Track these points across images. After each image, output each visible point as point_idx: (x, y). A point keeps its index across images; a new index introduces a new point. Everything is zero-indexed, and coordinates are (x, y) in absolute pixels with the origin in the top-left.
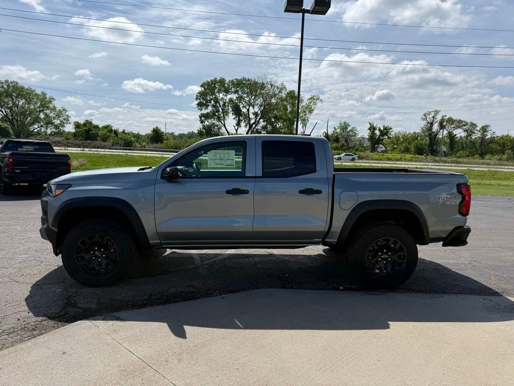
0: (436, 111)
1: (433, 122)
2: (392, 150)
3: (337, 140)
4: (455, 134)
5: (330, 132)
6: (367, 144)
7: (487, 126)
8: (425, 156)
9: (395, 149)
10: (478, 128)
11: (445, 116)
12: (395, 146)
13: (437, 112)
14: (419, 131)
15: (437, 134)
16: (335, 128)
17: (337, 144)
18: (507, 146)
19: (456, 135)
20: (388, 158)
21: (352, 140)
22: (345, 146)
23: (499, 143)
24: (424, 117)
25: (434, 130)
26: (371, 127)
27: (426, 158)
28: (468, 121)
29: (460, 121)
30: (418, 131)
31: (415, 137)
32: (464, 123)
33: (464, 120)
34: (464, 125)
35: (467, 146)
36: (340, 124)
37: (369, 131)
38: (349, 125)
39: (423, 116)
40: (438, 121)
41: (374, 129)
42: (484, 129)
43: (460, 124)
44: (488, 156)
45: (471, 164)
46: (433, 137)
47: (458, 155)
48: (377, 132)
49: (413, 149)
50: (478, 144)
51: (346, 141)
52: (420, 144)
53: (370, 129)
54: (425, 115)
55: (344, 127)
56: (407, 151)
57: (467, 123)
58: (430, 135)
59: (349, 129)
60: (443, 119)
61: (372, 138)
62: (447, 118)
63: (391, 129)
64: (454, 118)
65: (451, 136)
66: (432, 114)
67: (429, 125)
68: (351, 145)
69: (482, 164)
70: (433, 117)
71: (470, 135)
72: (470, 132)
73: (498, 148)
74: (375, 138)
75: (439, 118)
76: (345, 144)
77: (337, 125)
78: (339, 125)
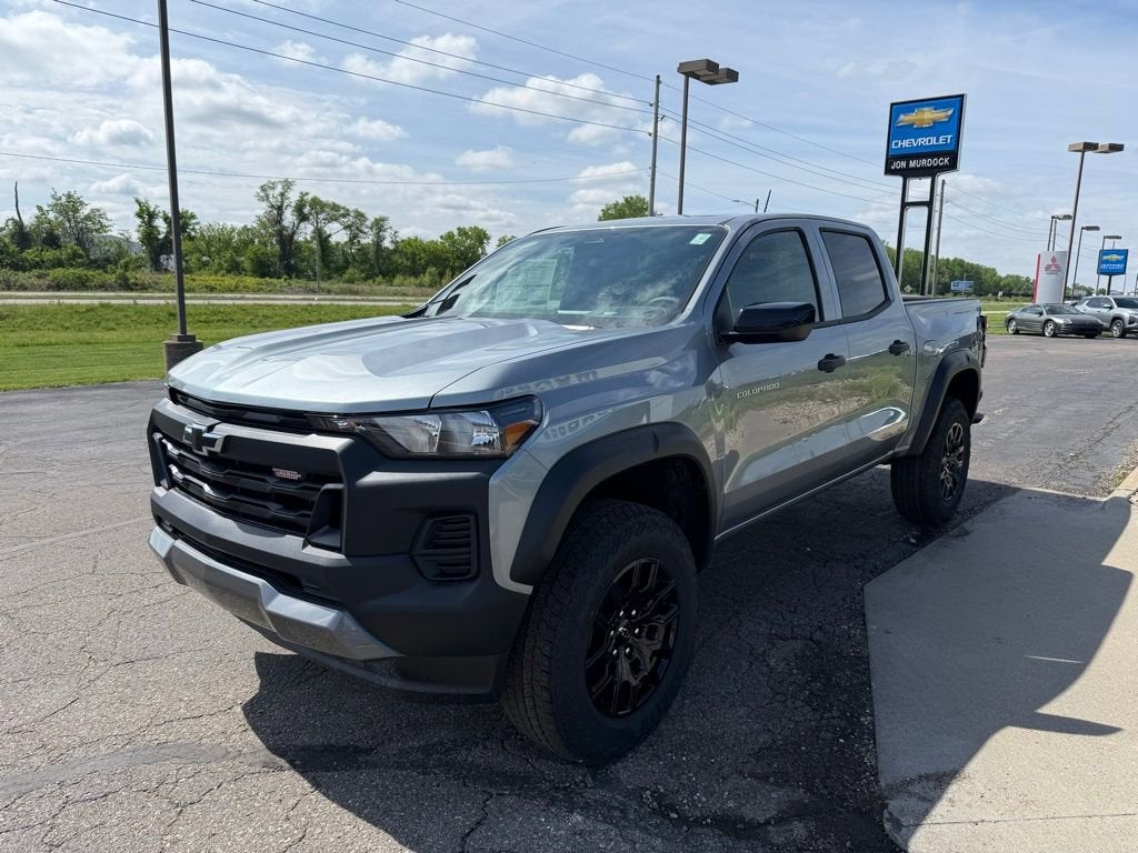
0: (286, 181)
1: (282, 206)
2: (200, 269)
3: (52, 240)
4: (328, 233)
5: (28, 219)
6: (139, 251)
7: (383, 219)
8: (285, 280)
9: (206, 264)
10: (368, 223)
11: (307, 194)
12: (205, 258)
13: (288, 185)
14: (255, 225)
15: (294, 233)
16: (40, 208)
17: (58, 253)
18: (420, 259)
19: (330, 236)
20: (207, 287)
21: (96, 240)
22: (80, 256)
23: (406, 254)
24: (262, 194)
25: (285, 223)
26: (141, 210)
27: (289, 285)
28: (351, 208)
29: (335, 207)
30: (252, 223)
31: (247, 239)
32: (342, 212)
33: (342, 205)
34: (344, 216)
35: (354, 260)
36: (53, 197)
37: (139, 221)
38: (82, 203)
39: (259, 191)
40: (293, 204)
41: (152, 216)
42: (379, 225)
43: (336, 212)
44: (398, 279)
45: (375, 294)
46: (286, 240)
47: (346, 276)
48: (161, 224)
49: (247, 265)
50: (371, 255)
51: (80, 242)
52: (263, 254)
53: (139, 215)
54: (263, 188)
55: (70, 206)
56: (235, 268)
57: (348, 210)
58: (280, 233)
59: (85, 211)
60: (302, 200)
61: (149, 236)
62: (309, 197)
63: (193, 217)
64: (324, 198)
65: (322, 238)
66: (279, 189)
67: (275, 212)
68: (95, 254)
69: (395, 294)
70: (282, 195)
71: (355, 236)
72: (355, 230)
73: (405, 262)
74: (158, 240)
75: (293, 197)
76: (81, 252)
77: (46, 202)
78: (52, 201)
